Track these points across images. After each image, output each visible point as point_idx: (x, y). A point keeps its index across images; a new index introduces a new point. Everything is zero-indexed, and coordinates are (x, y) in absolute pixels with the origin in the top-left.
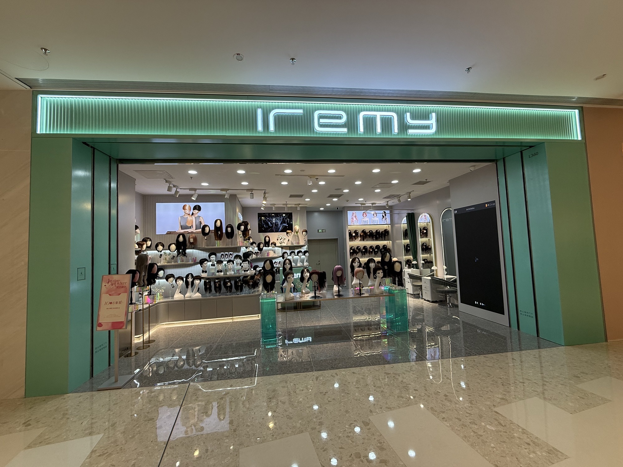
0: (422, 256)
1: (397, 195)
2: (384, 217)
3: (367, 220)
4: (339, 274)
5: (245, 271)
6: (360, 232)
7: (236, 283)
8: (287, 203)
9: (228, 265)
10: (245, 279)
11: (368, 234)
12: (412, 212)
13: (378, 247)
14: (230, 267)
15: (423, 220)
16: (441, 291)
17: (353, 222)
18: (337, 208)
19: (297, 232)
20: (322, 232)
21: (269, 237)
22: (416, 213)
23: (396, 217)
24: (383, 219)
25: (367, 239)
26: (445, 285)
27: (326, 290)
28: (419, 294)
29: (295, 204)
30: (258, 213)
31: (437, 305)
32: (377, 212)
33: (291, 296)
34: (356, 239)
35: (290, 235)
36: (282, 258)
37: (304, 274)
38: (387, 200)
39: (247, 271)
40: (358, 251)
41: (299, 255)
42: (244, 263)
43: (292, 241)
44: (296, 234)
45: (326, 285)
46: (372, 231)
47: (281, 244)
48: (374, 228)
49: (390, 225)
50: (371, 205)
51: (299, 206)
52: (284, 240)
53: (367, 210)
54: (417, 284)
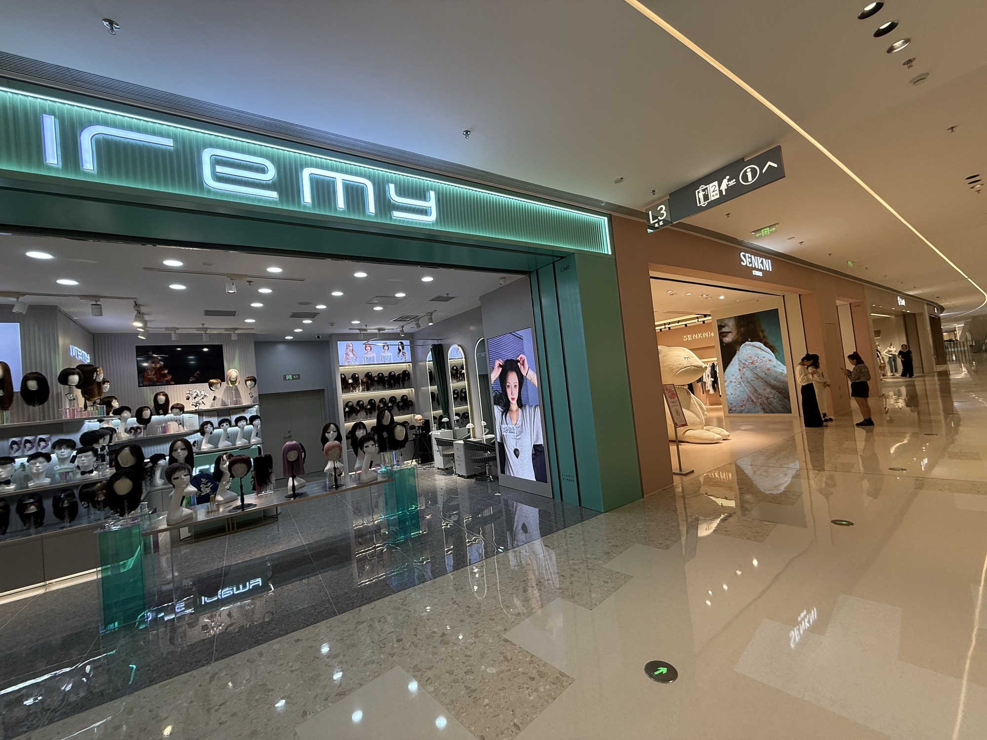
0: (454, 409)
1: (413, 316)
2: (402, 350)
3: (374, 357)
4: (292, 456)
5: (83, 473)
6: (362, 377)
7: (57, 502)
8: (205, 326)
9: (32, 466)
10: (85, 490)
11: (376, 379)
12: (440, 342)
13: (394, 399)
14: (37, 470)
15: (455, 355)
16: (476, 459)
17: (349, 360)
18: (318, 337)
19: (233, 383)
20: (293, 379)
21: (166, 396)
22: (445, 344)
23: (420, 351)
24: (399, 353)
25: (373, 388)
26: (483, 451)
27: (272, 488)
28: (452, 467)
29: (227, 329)
30: (136, 346)
31: (473, 480)
32: (389, 342)
33: (184, 514)
34: (355, 389)
35: (216, 388)
36: (199, 434)
37: (221, 466)
38: (402, 323)
39: (91, 472)
40: (358, 409)
41: (239, 424)
42: (81, 457)
43: (224, 400)
44: (231, 386)
45: (273, 478)
46: (382, 373)
47: (196, 406)
48: (385, 369)
49: (411, 364)
50: (376, 331)
51: (236, 332)
52: (203, 398)
53: (368, 340)
54: (448, 453)
